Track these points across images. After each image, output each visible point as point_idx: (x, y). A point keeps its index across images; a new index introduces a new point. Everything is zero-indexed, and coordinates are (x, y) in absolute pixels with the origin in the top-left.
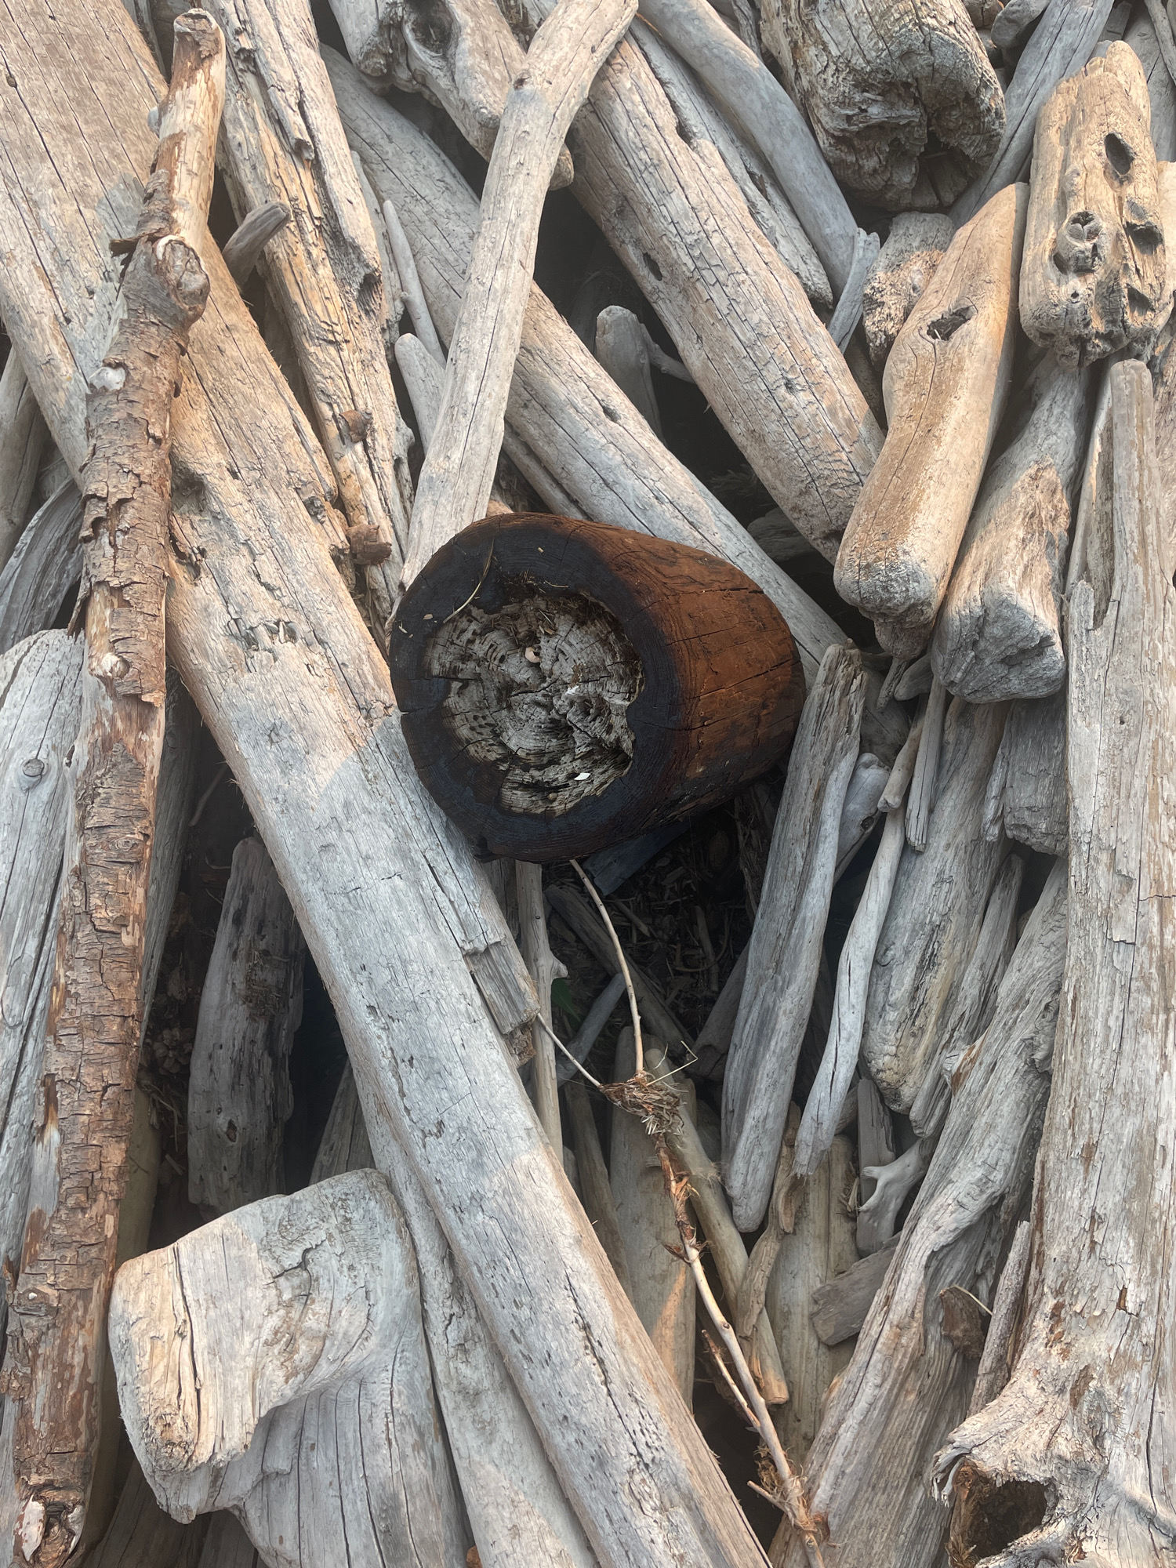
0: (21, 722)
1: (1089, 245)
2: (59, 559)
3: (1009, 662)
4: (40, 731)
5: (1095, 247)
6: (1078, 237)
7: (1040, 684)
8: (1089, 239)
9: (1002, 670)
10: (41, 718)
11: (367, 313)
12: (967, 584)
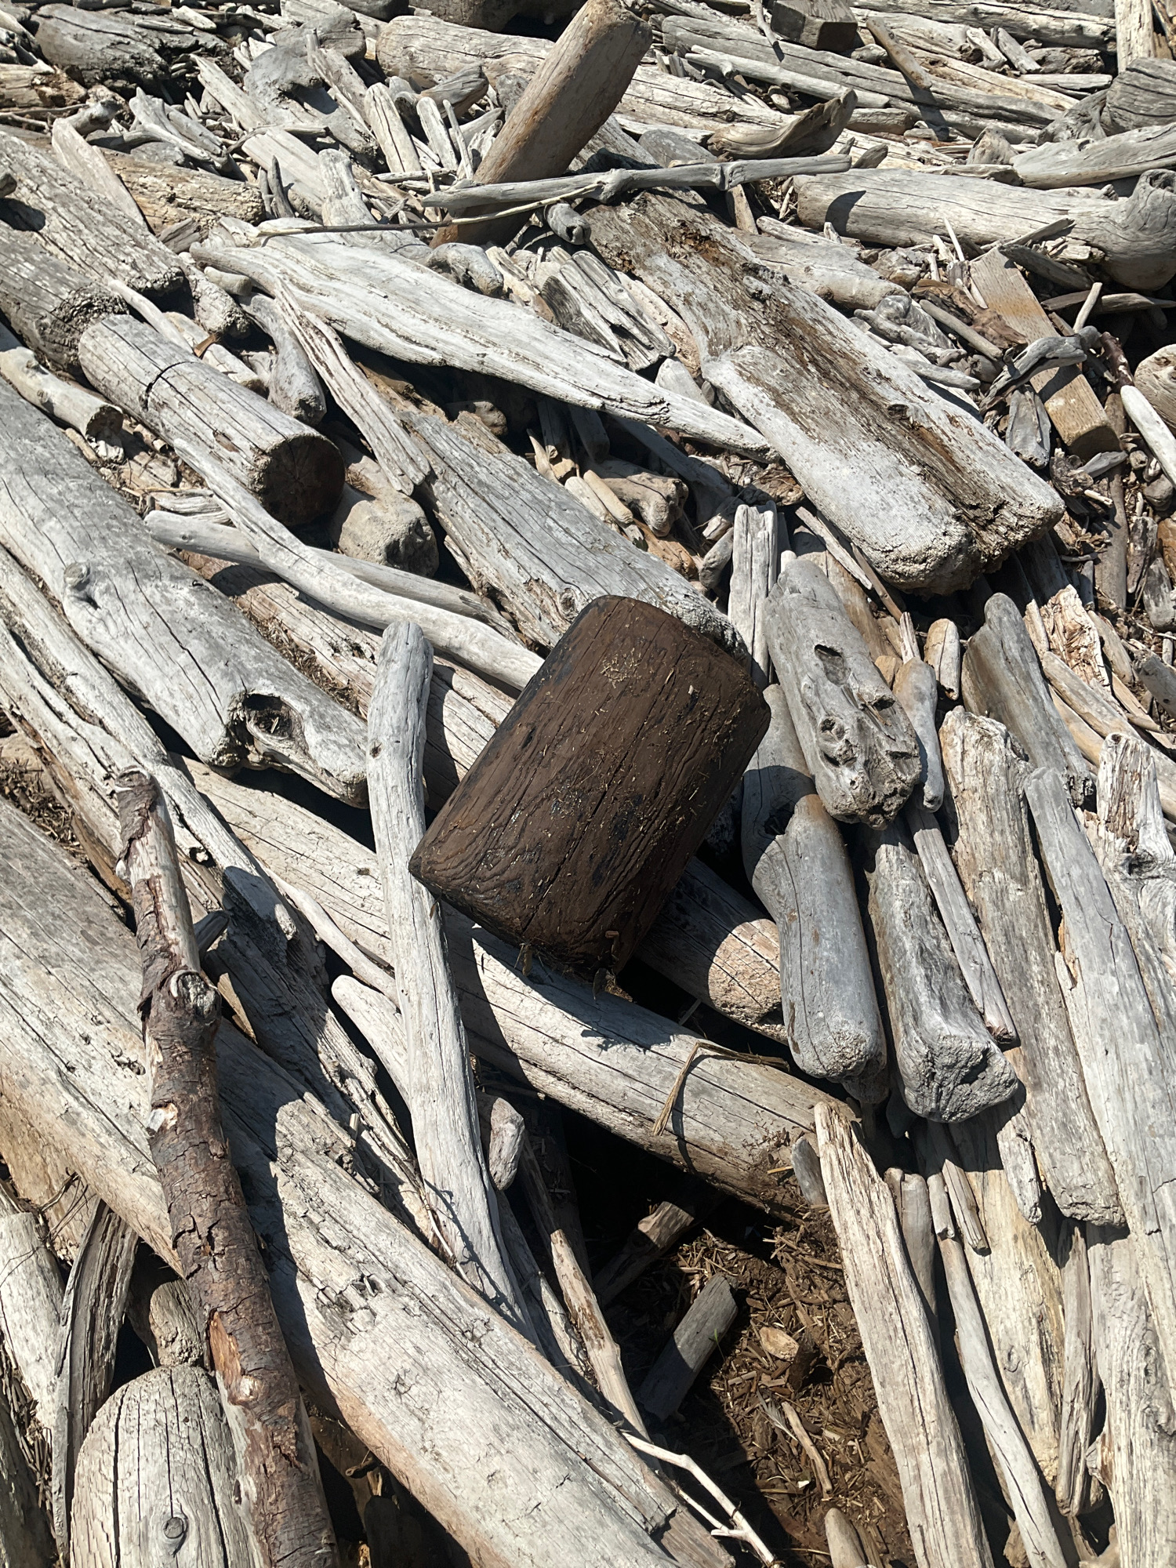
0: (142, 1487)
1: (842, 743)
2: (101, 1311)
3: (969, 1079)
4: (164, 1488)
5: (847, 741)
6: (831, 740)
7: (1001, 1089)
8: (840, 738)
9: (966, 1087)
10: (160, 1475)
11: (297, 971)
12: (901, 1029)
